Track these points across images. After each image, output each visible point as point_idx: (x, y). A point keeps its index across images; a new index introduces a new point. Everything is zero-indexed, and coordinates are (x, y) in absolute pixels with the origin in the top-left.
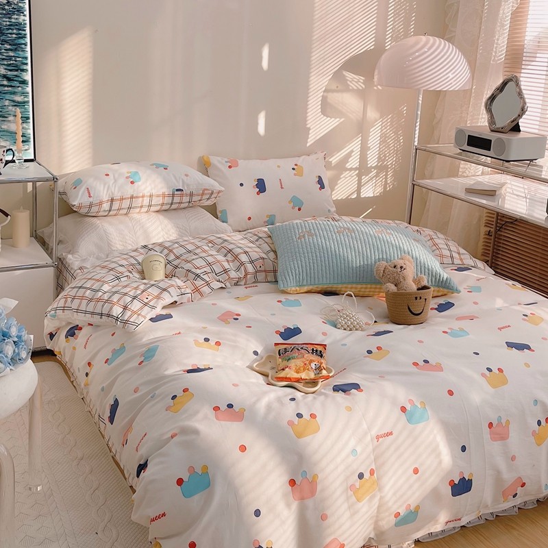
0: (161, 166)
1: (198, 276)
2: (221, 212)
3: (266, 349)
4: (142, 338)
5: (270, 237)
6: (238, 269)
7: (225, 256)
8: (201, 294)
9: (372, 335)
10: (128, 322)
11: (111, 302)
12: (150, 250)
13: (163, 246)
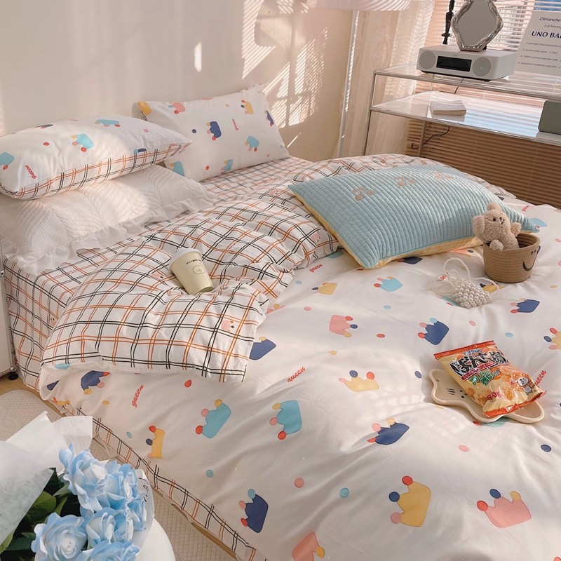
0: (111, 122)
1: (262, 272)
2: (174, 165)
5: (294, 197)
6: (295, 249)
7: (270, 234)
8: (275, 296)
9: (519, 311)
10: (227, 372)
11: (180, 343)
12: (164, 241)
13: (180, 234)
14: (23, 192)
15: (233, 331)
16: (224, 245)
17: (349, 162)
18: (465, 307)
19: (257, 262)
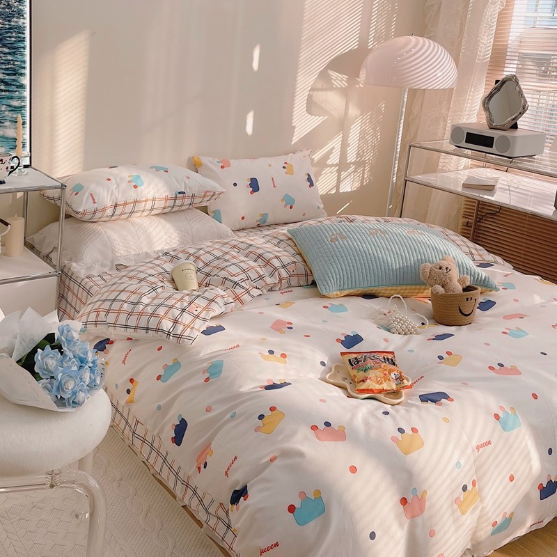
0: (161, 168)
1: (236, 284)
2: (213, 212)
3: (331, 359)
4: (199, 353)
5: (291, 239)
6: (272, 275)
7: (255, 261)
8: (242, 302)
9: (433, 339)
10: (183, 337)
11: (158, 316)
12: (174, 257)
13: (187, 253)
14: (84, 214)
15: (196, 313)
16: (215, 263)
19: (235, 276)
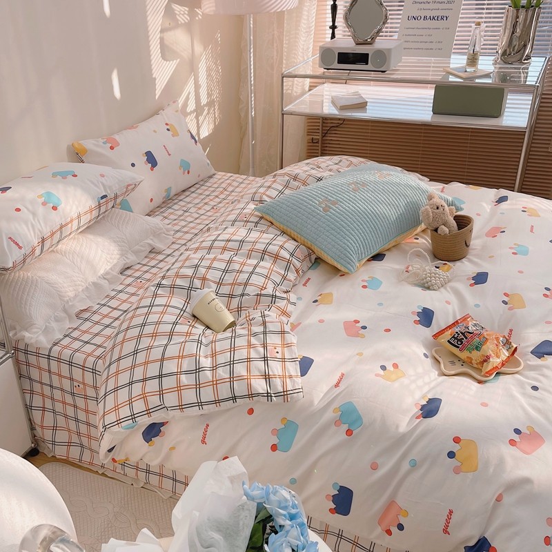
5: (262, 218)
6: (287, 269)
7: (262, 259)
9: (476, 284)
10: (288, 393)
11: (241, 378)
13: (184, 277)
15: (279, 356)
17: (294, 174)
18: (434, 290)
19: (265, 288)
